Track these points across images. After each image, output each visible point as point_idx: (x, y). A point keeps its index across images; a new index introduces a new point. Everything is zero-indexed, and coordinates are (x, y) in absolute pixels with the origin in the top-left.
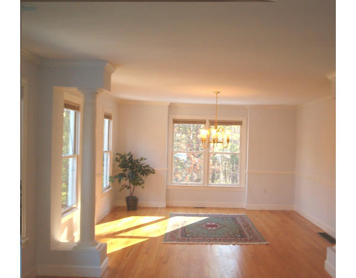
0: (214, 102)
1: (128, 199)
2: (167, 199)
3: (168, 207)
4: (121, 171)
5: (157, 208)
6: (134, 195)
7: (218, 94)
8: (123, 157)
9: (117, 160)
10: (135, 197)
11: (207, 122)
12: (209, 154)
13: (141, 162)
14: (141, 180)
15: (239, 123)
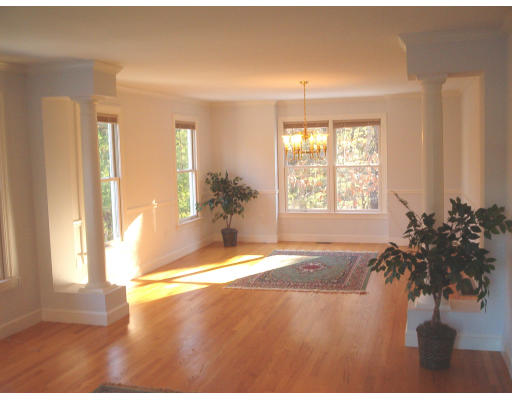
0: (301, 96)
1: (223, 232)
2: (280, 231)
3: (281, 242)
4: (212, 195)
5: (265, 243)
6: (231, 227)
7: (307, 85)
8: (214, 176)
9: (207, 181)
10: (234, 230)
11: (331, 124)
12: (334, 168)
13: (240, 183)
14: (240, 206)
15: (376, 122)
